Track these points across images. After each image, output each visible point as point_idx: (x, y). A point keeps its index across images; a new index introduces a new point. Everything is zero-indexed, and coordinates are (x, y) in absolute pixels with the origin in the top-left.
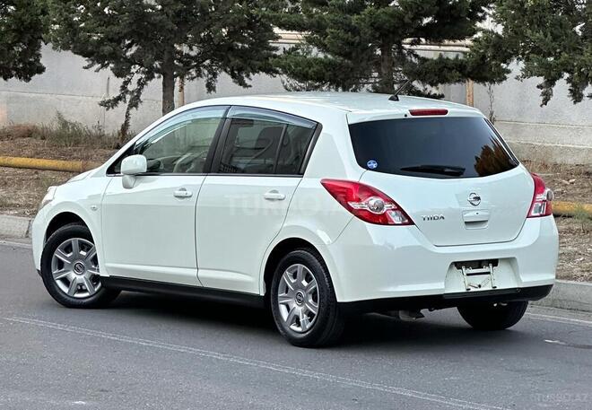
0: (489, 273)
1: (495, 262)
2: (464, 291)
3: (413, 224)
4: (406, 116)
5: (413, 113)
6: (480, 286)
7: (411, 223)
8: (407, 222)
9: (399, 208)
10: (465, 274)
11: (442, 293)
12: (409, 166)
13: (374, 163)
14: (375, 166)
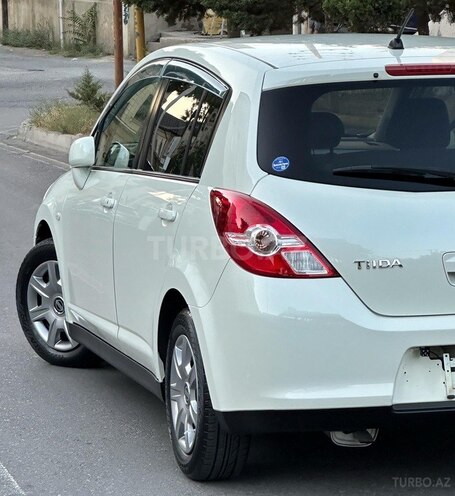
2: (445, 399)
3: (339, 276)
4: (376, 75)
5: (391, 70)
7: (334, 273)
8: (325, 272)
9: (309, 245)
10: (448, 368)
11: (389, 404)
12: (349, 168)
13: (285, 161)
14: (284, 168)
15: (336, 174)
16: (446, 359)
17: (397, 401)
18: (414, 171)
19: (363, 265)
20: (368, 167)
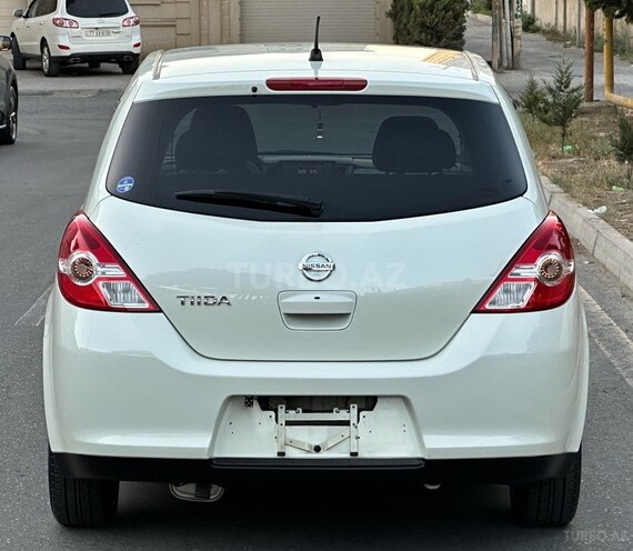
0: (347, 423)
1: (368, 403)
2: (274, 455)
3: (161, 311)
4: (255, 89)
6: (317, 449)
7: (156, 309)
8: (147, 306)
9: (131, 276)
10: (282, 420)
11: (206, 457)
12: (191, 192)
13: (130, 182)
14: (127, 189)
15: (179, 197)
16: (281, 411)
17: (216, 455)
18: (267, 198)
19: (188, 301)
20: (211, 191)
